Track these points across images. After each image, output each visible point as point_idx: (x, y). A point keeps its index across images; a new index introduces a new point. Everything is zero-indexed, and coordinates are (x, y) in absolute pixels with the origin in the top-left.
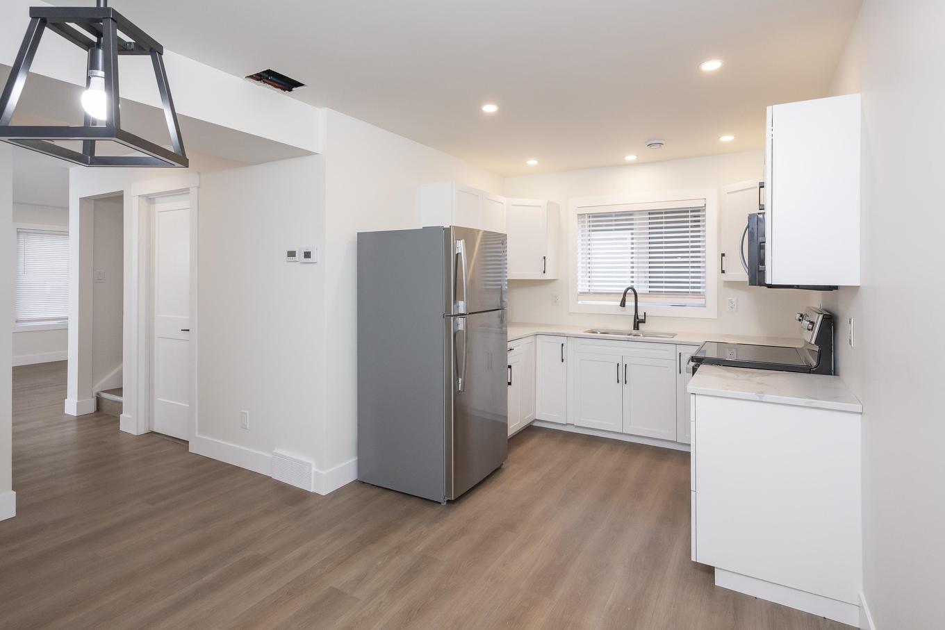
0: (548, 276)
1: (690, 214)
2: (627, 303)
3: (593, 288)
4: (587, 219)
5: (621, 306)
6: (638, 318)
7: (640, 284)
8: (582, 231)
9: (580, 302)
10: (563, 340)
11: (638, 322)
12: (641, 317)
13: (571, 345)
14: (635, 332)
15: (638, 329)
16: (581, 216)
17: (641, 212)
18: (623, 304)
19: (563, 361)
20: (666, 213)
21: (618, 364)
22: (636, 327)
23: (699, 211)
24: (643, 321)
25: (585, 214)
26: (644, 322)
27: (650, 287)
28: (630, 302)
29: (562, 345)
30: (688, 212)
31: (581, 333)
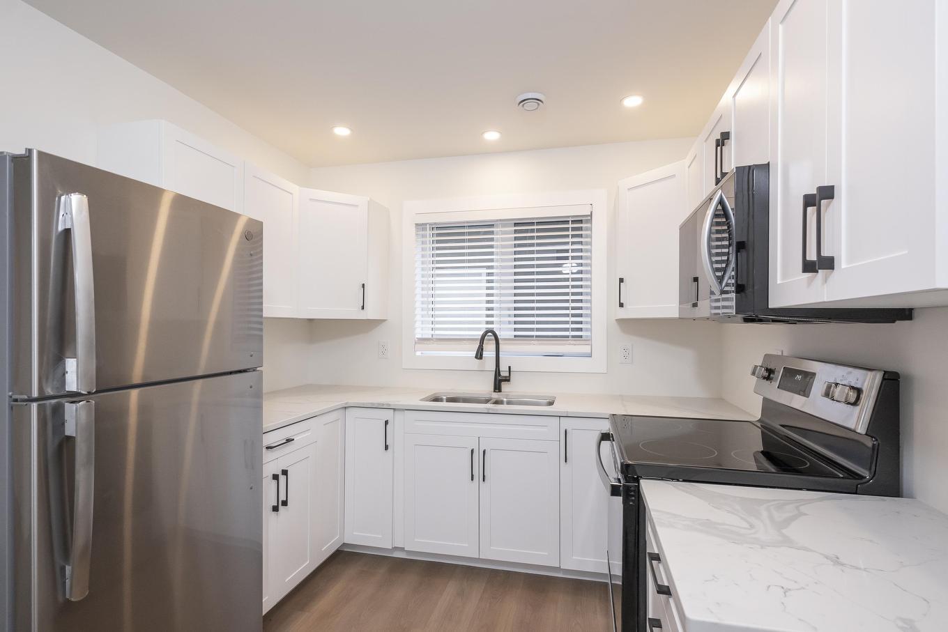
0: (370, 314)
1: (570, 225)
2: (485, 354)
3: (437, 332)
4: (428, 232)
5: (476, 357)
6: (500, 375)
7: (503, 326)
8: (423, 249)
9: (418, 353)
10: (388, 415)
11: (501, 381)
12: (504, 374)
13: (399, 422)
14: (496, 396)
15: (500, 391)
16: (420, 227)
17: (504, 222)
18: (479, 355)
19: (386, 448)
20: (538, 223)
21: (472, 451)
22: (497, 388)
23: (581, 221)
24: (507, 380)
25: (426, 224)
26: (509, 380)
27: (515, 330)
28: (489, 352)
29: (386, 422)
30: (567, 222)
31: (415, 401)
